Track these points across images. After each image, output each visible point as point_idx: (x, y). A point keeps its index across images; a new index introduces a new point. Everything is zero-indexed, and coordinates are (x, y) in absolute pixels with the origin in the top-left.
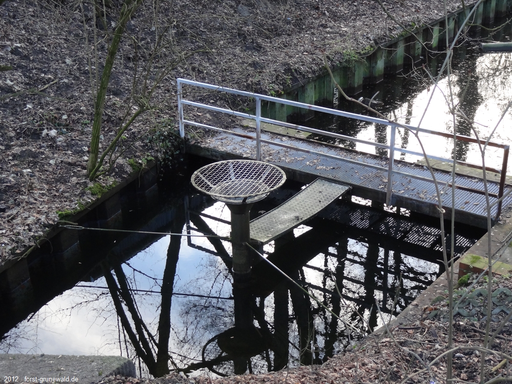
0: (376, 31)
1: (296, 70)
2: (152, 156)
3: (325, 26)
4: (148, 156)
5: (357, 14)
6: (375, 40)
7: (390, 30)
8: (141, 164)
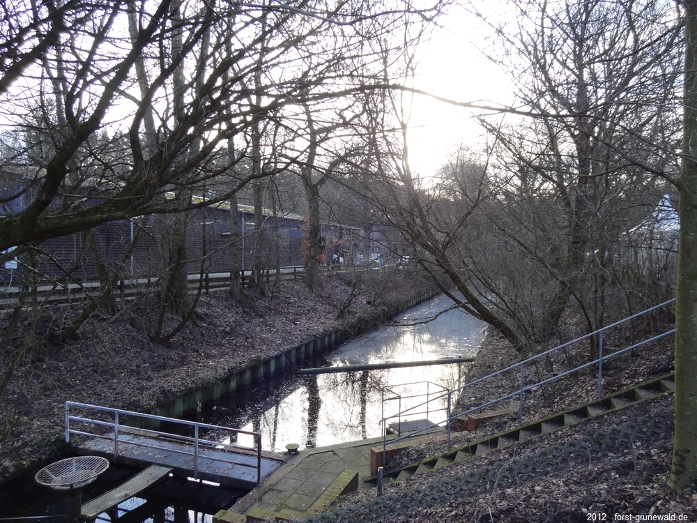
0: (231, 364)
1: (168, 391)
2: (36, 458)
3: (198, 362)
4: (33, 458)
5: (223, 354)
6: (229, 370)
7: (240, 363)
8: (24, 465)
